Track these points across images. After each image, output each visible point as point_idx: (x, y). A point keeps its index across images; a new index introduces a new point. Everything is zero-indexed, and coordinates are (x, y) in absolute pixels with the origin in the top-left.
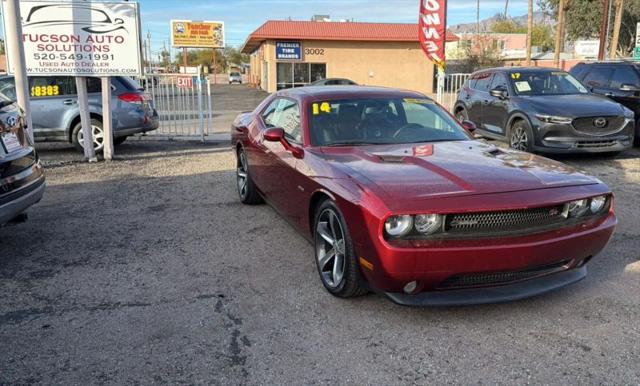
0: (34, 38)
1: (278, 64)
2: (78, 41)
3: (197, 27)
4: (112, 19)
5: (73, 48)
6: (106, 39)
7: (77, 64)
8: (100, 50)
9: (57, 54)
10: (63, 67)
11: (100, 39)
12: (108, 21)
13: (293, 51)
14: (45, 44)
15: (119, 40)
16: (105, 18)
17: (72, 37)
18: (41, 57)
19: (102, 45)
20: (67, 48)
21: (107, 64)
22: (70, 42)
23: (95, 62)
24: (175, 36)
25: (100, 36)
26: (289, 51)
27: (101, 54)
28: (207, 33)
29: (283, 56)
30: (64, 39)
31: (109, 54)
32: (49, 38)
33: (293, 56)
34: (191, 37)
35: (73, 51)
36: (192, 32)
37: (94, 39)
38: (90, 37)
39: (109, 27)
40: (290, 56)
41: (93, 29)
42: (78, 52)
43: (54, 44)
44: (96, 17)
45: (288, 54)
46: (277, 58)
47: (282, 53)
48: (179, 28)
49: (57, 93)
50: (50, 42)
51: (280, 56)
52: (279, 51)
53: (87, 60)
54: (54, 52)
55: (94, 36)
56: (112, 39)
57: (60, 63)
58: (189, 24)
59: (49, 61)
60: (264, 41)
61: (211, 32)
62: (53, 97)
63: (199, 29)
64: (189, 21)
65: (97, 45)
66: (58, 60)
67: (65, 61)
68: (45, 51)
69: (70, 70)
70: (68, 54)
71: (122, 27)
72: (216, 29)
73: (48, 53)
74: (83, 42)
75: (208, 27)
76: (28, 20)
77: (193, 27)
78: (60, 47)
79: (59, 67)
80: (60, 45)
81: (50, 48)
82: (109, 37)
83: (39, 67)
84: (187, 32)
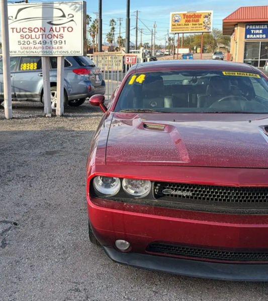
0: (18, 30)
1: (246, 44)
2: (45, 31)
3: (190, 16)
4: (66, 15)
5: (41, 36)
6: (62, 29)
7: (43, 48)
8: (57, 38)
9: (31, 41)
10: (34, 50)
11: (58, 30)
12: (64, 16)
13: (261, 31)
14: (25, 34)
15: (70, 29)
16: (62, 14)
17: (41, 28)
18: (22, 43)
19: (59, 33)
20: (37, 37)
21: (61, 48)
22: (39, 33)
23: (54, 46)
24: (173, 25)
25: (58, 27)
26: (257, 31)
27: (58, 40)
28: (198, 21)
29: (251, 36)
30: (36, 30)
31: (63, 40)
32: (27, 30)
33: (261, 36)
34: (185, 25)
35: (41, 39)
36: (186, 21)
37: (54, 30)
38: (52, 28)
39: (64, 20)
40: (258, 36)
41: (54, 22)
42: (44, 39)
43: (30, 34)
44: (57, 13)
45: (256, 34)
46: (246, 38)
47: (250, 33)
48: (177, 18)
49: (36, 68)
50: (27, 33)
51: (248, 36)
52: (248, 32)
53: (49, 45)
54: (30, 40)
55: (54, 27)
56: (66, 29)
57: (33, 48)
58: (184, 15)
59: (26, 46)
60: (236, 25)
61: (202, 20)
62: (33, 71)
63: (192, 18)
64: (185, 12)
65: (56, 33)
66: (32, 45)
67: (36, 46)
68: (25, 39)
69: (38, 52)
70: (38, 41)
71: (72, 20)
72: (206, 17)
73: (26, 40)
74: (47, 33)
75: (199, 16)
76: (16, 18)
77: (187, 17)
78: (33, 36)
79: (32, 50)
80: (33, 34)
81: (27, 37)
82: (64, 28)
83: (20, 50)
84: (183, 21)
